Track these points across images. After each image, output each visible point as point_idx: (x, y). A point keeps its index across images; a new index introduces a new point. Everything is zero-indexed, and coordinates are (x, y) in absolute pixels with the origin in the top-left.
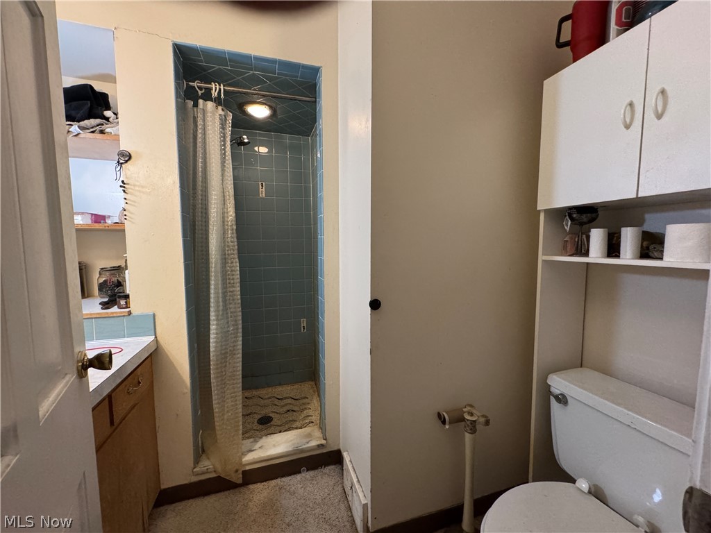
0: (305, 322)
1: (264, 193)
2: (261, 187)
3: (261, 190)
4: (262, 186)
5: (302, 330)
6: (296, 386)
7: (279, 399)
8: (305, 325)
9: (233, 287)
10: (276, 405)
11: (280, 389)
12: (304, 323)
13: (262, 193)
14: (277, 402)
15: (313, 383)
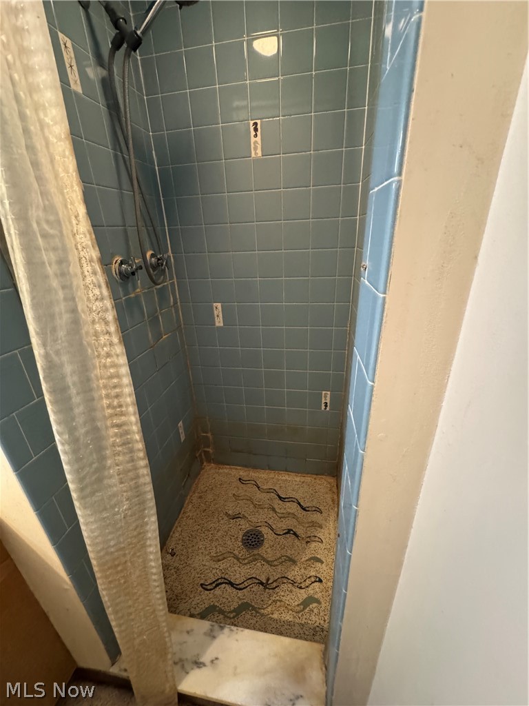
0: (329, 396)
1: (259, 147)
2: (253, 133)
3: (253, 139)
4: (256, 130)
5: (323, 407)
6: (308, 479)
7: (280, 498)
8: (328, 401)
9: (122, 414)
10: (274, 509)
11: (285, 477)
12: (326, 397)
13: (256, 149)
14: (277, 504)
15: (332, 480)
